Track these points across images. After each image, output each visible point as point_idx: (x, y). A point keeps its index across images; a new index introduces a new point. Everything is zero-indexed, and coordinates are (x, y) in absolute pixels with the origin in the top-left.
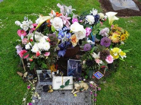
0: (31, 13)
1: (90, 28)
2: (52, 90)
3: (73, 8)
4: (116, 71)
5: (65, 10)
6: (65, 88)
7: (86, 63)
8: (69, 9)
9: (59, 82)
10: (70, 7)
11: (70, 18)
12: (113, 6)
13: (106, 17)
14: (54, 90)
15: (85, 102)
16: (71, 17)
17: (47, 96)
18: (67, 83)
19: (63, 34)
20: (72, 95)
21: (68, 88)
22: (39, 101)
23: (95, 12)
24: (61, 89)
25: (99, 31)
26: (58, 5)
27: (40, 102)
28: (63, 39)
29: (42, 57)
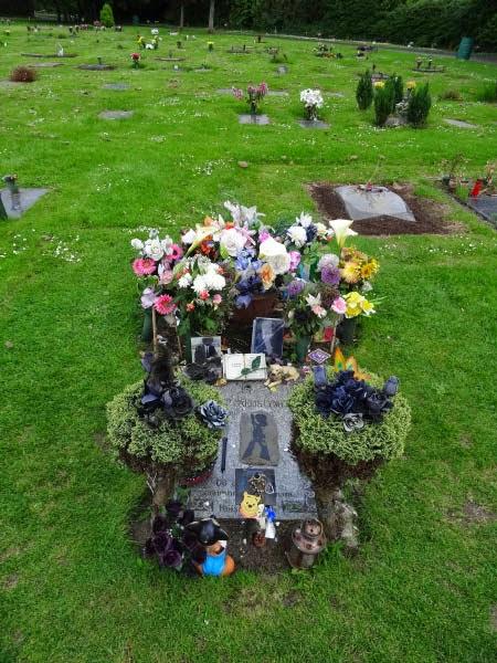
0: (136, 226)
1: (297, 253)
2: (223, 381)
3: (258, 211)
4: (356, 346)
5: (242, 215)
6: (251, 376)
7: (295, 316)
8: (251, 213)
9: (236, 365)
10: (253, 210)
11: (253, 232)
12: (348, 208)
13: (330, 232)
14: (229, 381)
16: (257, 229)
18: (256, 363)
19: (244, 262)
20: (266, 388)
21: (258, 375)
23: (306, 220)
24: (243, 378)
25: (318, 259)
26: (227, 204)
28: (245, 272)
29: (209, 302)
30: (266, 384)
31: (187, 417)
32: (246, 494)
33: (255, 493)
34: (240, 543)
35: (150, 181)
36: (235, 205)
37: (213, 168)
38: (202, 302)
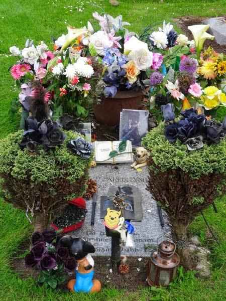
1: (159, 54)
2: (94, 163)
3: (124, 20)
5: (109, 24)
6: (118, 159)
7: (156, 101)
8: (117, 22)
9: (104, 150)
10: (119, 19)
11: (120, 38)
14: (99, 164)
18: (122, 146)
20: (133, 169)
21: (125, 158)
23: (168, 28)
26: (96, 15)
28: (110, 68)
29: (79, 89)
30: (132, 166)
31: (59, 146)
32: (109, 210)
33: (117, 209)
34: (106, 273)
35: (24, 18)
36: (102, 15)
37: (84, 6)
38: (73, 87)
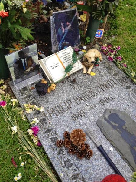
15: (114, 75)
17: (51, 99)
20: (87, 76)
21: (77, 67)
22: (45, 115)
24: (68, 75)
27: (48, 115)
